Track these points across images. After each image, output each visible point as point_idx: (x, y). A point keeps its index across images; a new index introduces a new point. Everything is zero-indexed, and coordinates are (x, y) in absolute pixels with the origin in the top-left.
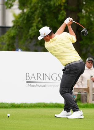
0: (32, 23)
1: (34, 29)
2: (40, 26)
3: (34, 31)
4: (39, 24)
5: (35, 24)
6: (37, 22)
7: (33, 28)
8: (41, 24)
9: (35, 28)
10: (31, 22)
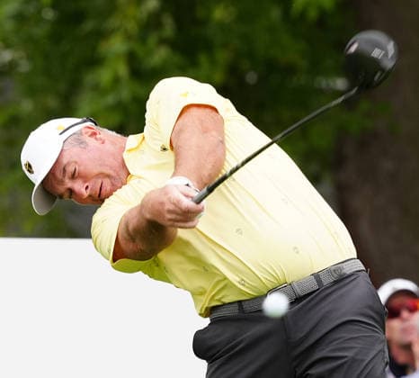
0: (101, 35)
1: (116, 81)
2: (160, 55)
3: (110, 99)
4: (152, 39)
5: (116, 46)
6: (132, 26)
7: (104, 76)
8: (163, 41)
9: (123, 70)
10: (89, 26)
